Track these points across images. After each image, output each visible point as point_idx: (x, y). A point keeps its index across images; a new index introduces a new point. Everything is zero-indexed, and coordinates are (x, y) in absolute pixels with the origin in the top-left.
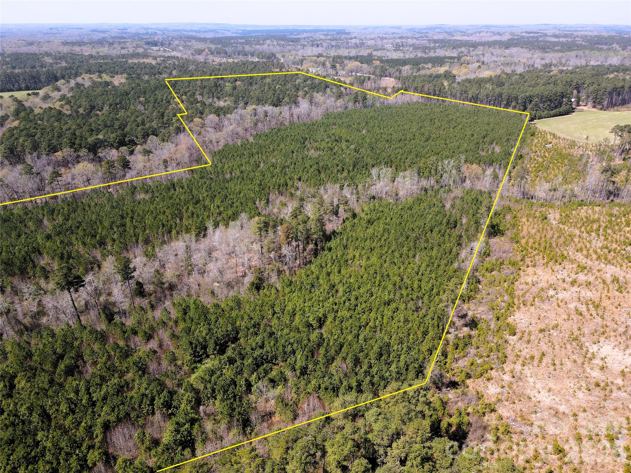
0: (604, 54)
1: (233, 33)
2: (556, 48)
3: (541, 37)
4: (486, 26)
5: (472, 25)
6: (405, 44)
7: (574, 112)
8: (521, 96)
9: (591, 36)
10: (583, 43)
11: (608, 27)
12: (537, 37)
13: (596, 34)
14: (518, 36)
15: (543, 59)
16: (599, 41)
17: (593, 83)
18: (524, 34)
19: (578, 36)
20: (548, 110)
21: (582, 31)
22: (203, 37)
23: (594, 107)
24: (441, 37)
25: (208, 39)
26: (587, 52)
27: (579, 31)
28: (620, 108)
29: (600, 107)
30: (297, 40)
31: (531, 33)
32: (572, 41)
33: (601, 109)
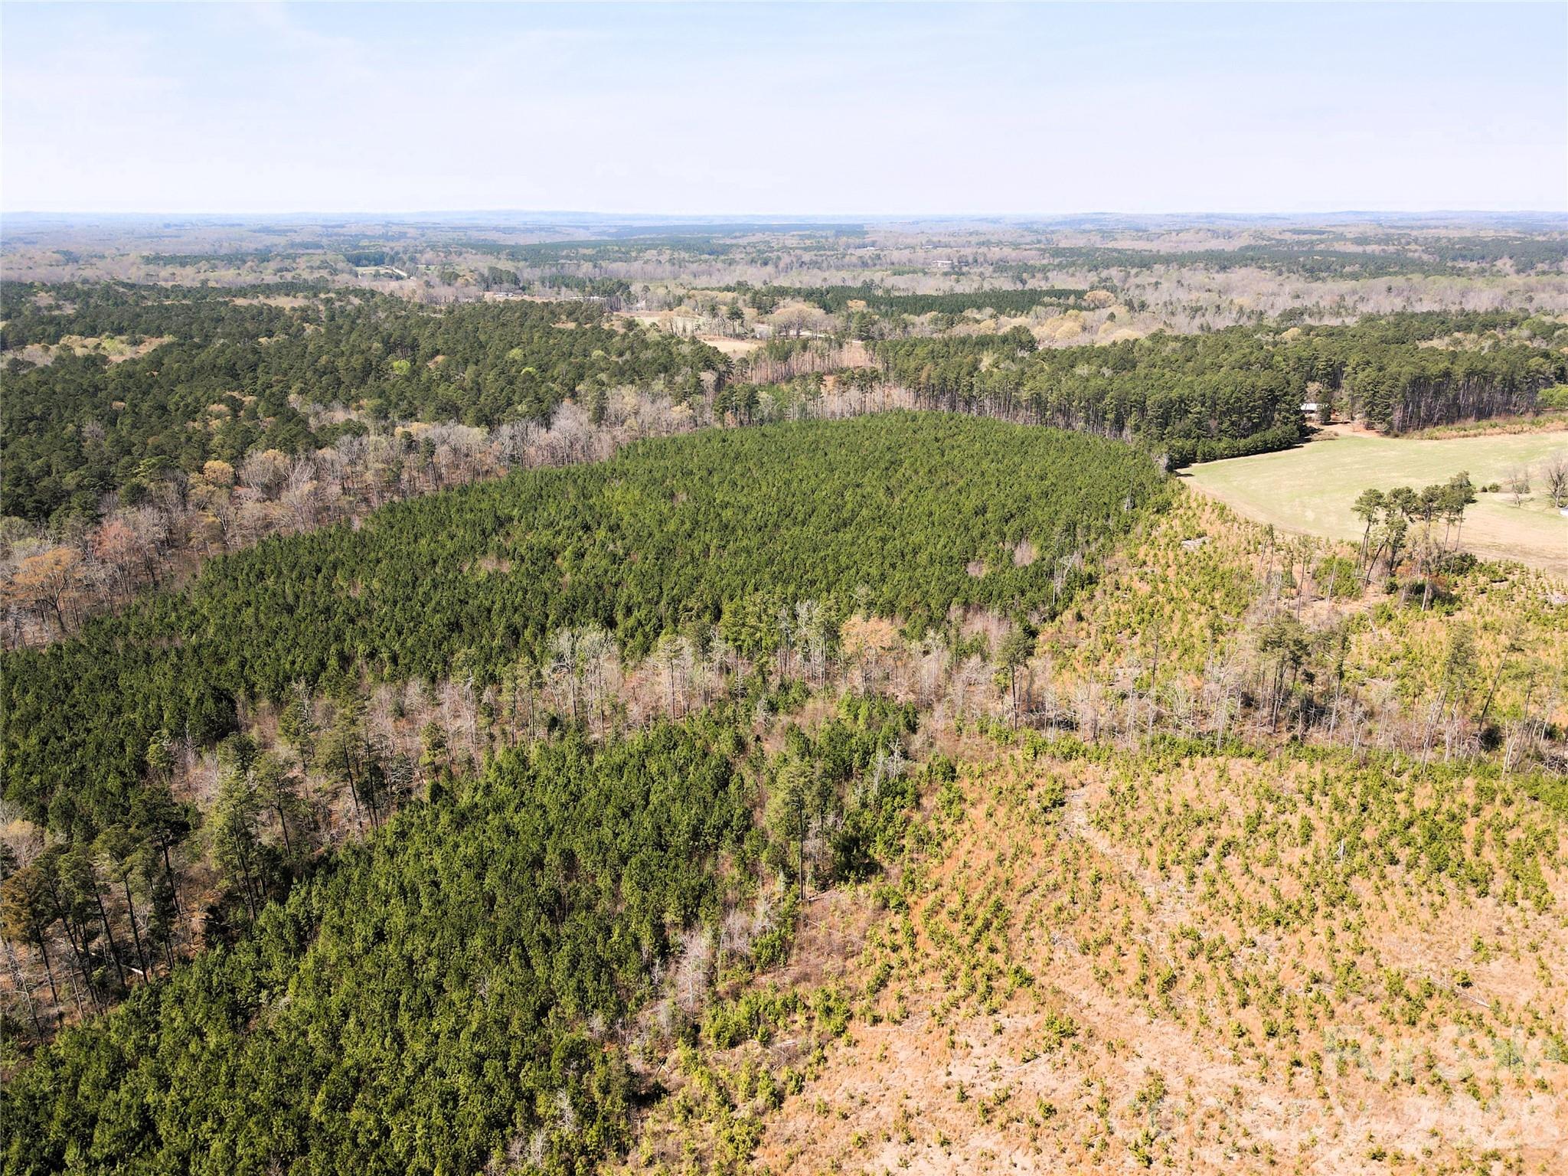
0: (1461, 282)
1: (594, 234)
2: (1347, 269)
3: (1322, 242)
4: (1208, 216)
5: (1172, 215)
6: (981, 259)
7: (1309, 441)
8: (1154, 398)
9: (1449, 240)
10: (1425, 257)
11: (1506, 218)
12: (1312, 242)
13: (1468, 234)
14: (1270, 239)
15: (1298, 297)
16: (1464, 252)
17: (1368, 363)
18: (1287, 236)
19: (1416, 241)
20: (1233, 436)
21: (1436, 227)
22: (513, 243)
23: (1369, 427)
24: (1080, 242)
25: (506, 247)
26: (1416, 278)
27: (1428, 227)
28: (1440, 431)
29: (1383, 427)
30: (725, 250)
31: (1305, 233)
32: (1397, 253)
33: (1387, 433)
